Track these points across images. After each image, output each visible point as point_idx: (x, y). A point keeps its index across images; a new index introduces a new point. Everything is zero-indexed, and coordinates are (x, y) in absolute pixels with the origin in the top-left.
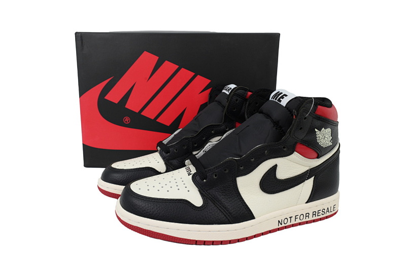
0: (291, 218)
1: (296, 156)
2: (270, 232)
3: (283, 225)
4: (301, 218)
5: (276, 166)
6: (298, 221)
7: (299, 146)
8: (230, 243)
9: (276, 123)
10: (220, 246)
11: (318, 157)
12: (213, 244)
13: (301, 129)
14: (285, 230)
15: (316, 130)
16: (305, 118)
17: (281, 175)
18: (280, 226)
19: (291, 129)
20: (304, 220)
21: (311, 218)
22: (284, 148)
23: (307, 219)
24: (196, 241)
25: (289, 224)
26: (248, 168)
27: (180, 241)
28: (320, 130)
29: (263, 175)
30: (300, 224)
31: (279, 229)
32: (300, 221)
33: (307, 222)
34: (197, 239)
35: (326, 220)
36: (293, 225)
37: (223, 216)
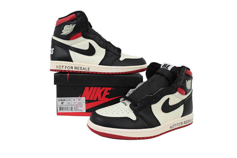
0: (175, 125)
1: (177, 93)
2: (167, 132)
3: (172, 129)
4: (179, 125)
5: (169, 99)
6: (178, 126)
7: (179, 89)
8: (151, 138)
9: (167, 78)
10: (146, 139)
11: (186, 94)
12: (143, 139)
13: (181, 80)
14: (173, 131)
15: (186, 81)
16: (183, 75)
17: (171, 103)
18: (171, 129)
19: (177, 80)
20: (181, 126)
21: (183, 125)
22: (172, 90)
23: (182, 126)
24: (135, 138)
25: (174, 128)
26: (156, 100)
27: (127, 139)
28: (188, 81)
29: (163, 103)
30: (179, 128)
31: (170, 131)
32: (179, 127)
33: (182, 127)
34: (135, 137)
35: (189, 126)
36: (176, 129)
37: (147, 124)
